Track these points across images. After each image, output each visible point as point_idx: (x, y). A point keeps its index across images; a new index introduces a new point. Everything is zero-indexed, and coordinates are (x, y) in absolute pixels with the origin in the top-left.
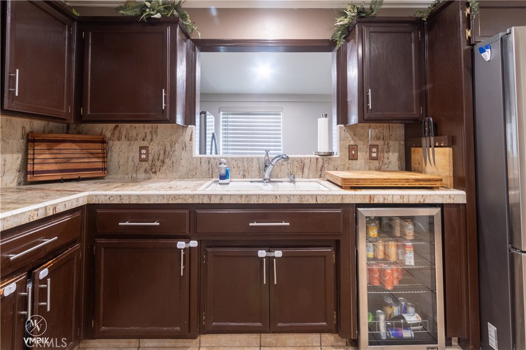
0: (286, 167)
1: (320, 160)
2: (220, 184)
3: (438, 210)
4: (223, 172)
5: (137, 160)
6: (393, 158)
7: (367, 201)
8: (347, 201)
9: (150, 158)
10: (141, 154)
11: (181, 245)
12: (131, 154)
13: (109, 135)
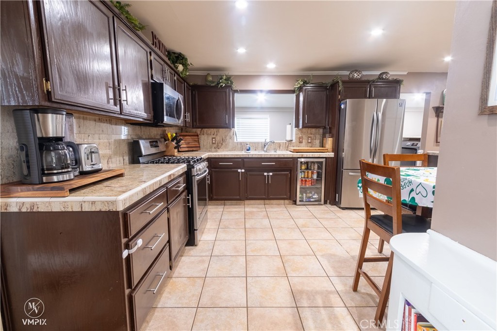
0: (273, 146)
1: (287, 143)
3: (325, 159)
4: (248, 148)
5: (211, 143)
6: (317, 142)
7: (301, 156)
8: (294, 156)
9: (217, 142)
10: (212, 141)
11: (239, 170)
12: (209, 141)
13: (199, 133)
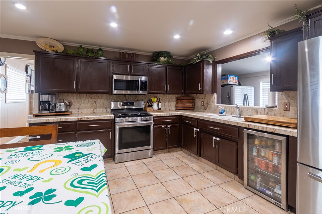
1: (267, 110)
2: (220, 115)
3: (284, 138)
4: (221, 111)
7: (247, 127)
9: (204, 105)
11: (195, 129)
12: (200, 103)
13: (195, 97)
